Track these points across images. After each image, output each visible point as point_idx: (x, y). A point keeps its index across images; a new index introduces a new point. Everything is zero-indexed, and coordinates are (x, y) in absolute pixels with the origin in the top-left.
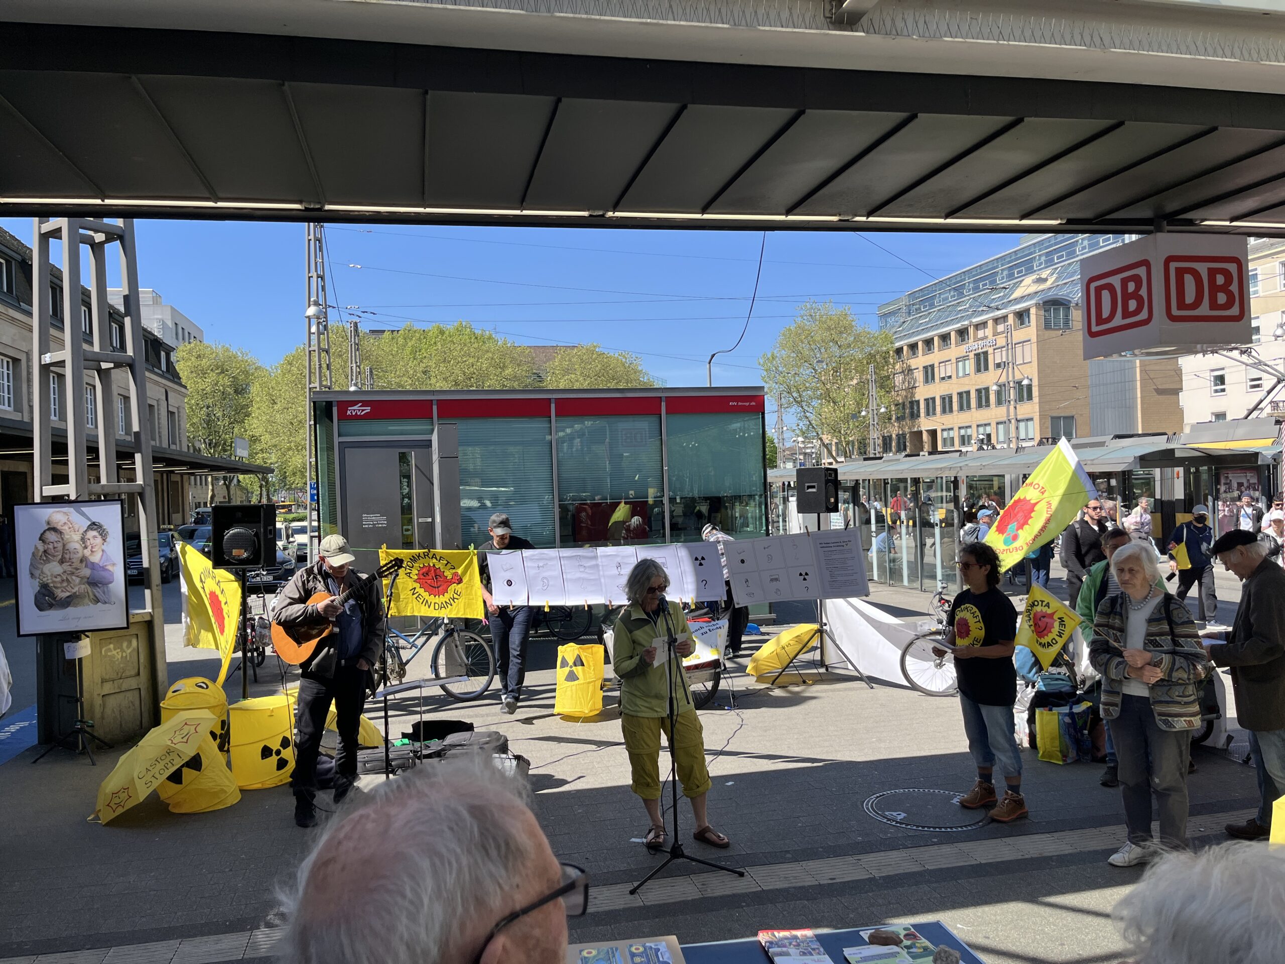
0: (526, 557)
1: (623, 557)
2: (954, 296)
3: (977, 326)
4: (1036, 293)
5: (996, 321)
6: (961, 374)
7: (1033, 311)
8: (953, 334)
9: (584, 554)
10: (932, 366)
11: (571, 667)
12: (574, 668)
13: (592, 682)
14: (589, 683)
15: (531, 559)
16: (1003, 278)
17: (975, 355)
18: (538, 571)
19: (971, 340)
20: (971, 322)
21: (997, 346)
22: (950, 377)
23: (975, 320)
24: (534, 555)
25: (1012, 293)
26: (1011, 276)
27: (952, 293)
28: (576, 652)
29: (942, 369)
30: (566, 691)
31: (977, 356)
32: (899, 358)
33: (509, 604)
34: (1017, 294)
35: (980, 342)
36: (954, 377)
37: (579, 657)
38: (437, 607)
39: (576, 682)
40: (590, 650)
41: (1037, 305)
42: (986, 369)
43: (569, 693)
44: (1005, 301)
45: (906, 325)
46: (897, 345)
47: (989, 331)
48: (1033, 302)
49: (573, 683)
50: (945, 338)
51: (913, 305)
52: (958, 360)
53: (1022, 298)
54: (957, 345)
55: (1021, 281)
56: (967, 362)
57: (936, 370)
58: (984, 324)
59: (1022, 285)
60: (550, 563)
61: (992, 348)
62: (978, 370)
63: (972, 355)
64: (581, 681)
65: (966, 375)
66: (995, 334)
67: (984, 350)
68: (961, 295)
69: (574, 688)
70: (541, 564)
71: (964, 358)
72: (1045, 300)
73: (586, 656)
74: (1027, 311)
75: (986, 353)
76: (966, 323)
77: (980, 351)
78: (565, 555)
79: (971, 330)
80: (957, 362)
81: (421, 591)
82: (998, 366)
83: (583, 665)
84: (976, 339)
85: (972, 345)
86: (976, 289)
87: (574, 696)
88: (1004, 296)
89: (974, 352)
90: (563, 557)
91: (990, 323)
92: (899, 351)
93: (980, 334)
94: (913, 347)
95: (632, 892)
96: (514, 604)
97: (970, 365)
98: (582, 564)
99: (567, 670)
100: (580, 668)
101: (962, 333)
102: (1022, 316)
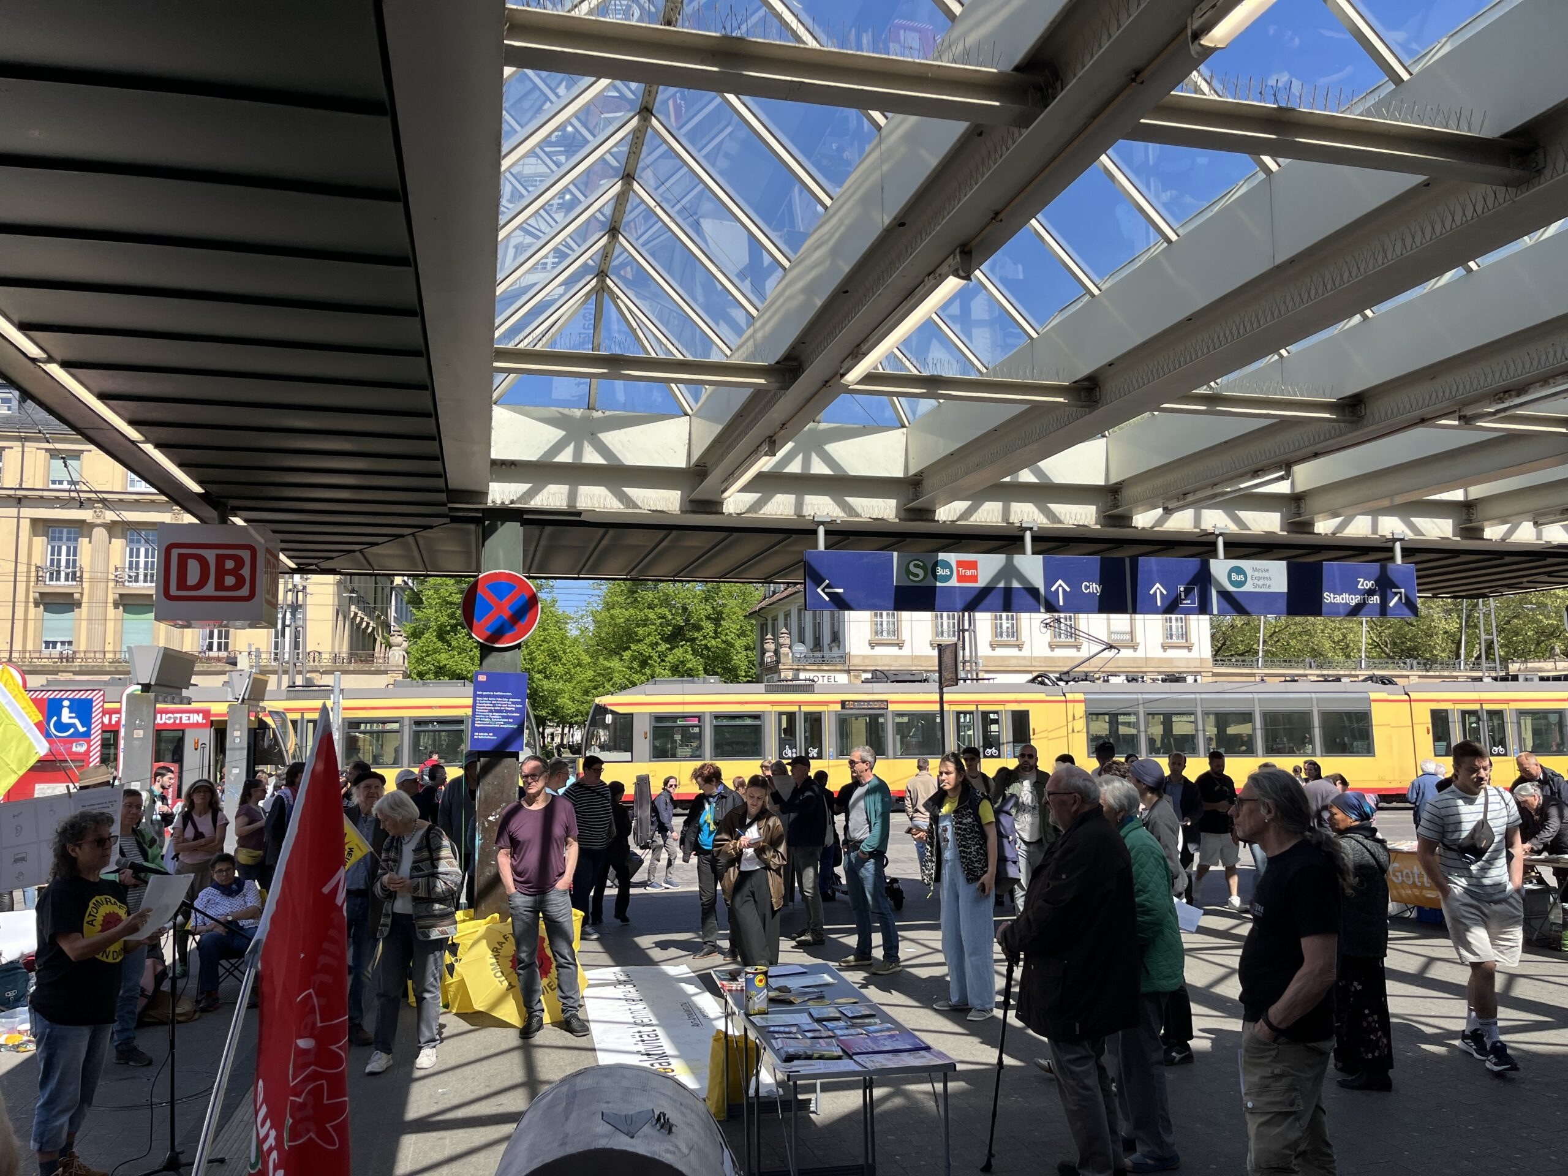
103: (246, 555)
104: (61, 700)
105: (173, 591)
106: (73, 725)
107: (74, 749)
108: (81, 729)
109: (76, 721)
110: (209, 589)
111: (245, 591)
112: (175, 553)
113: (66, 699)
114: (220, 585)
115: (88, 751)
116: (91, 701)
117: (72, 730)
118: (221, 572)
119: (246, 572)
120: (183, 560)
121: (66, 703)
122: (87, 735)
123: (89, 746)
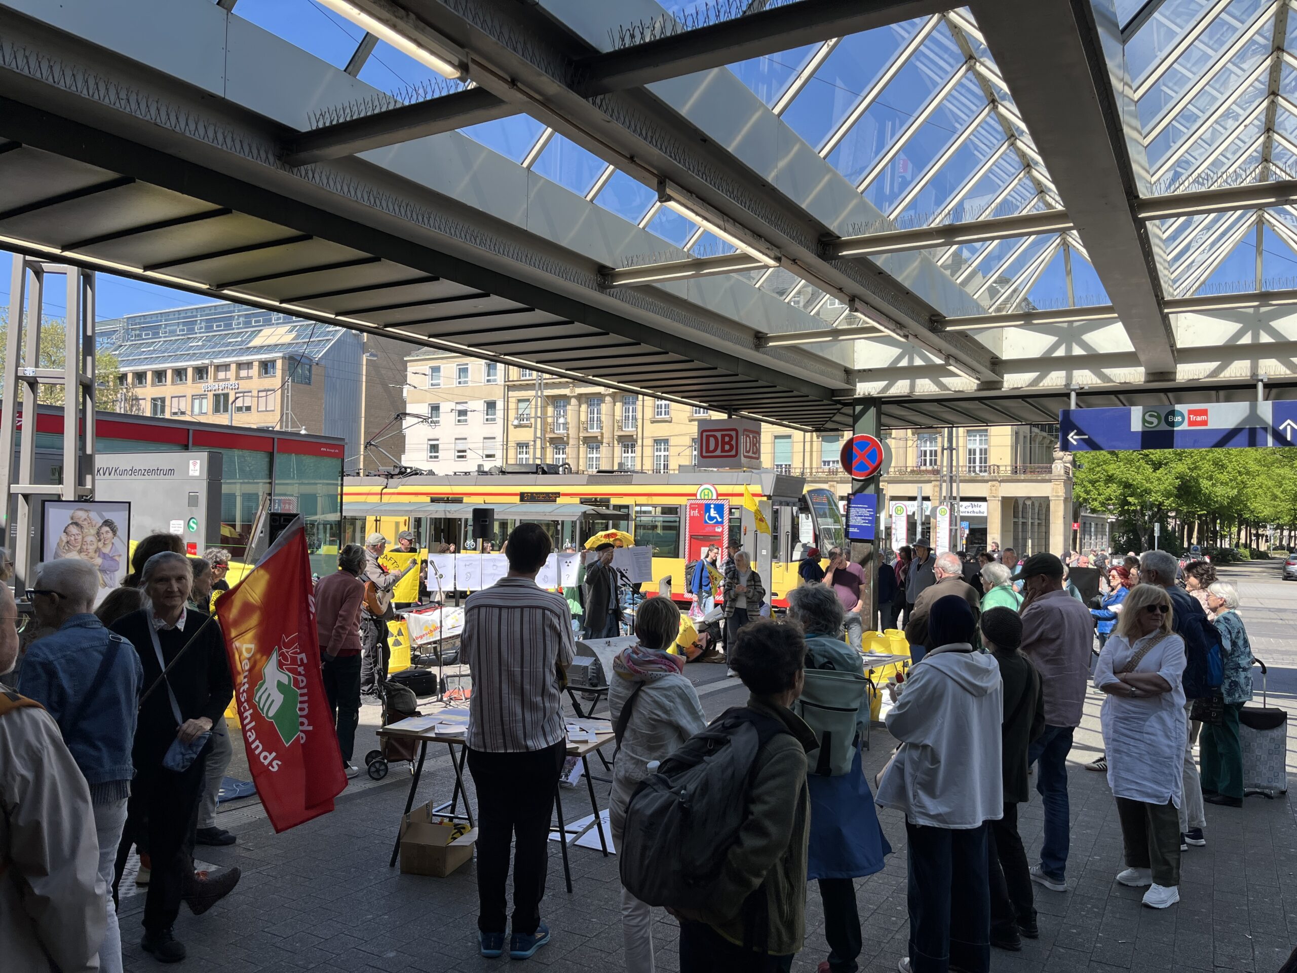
2: (183, 330)
3: (218, 368)
4: (276, 345)
5: (240, 366)
6: (196, 412)
7: (279, 364)
8: (190, 371)
10: (163, 400)
12: (397, 638)
15: (460, 560)
16: (239, 324)
17: (214, 395)
19: (211, 380)
20: (212, 362)
21: (240, 390)
22: (182, 413)
23: (215, 361)
25: (250, 341)
26: (247, 324)
27: (181, 327)
29: (174, 403)
31: (216, 396)
32: (122, 384)
34: (257, 342)
35: (221, 383)
36: (188, 413)
37: (400, 630)
39: (401, 647)
41: (283, 358)
42: (226, 410)
44: (246, 347)
45: (123, 350)
46: (123, 370)
47: (231, 374)
48: (281, 355)
49: (398, 648)
50: (180, 373)
51: (132, 329)
52: (194, 397)
53: (260, 349)
54: (194, 382)
55: (259, 331)
56: (205, 401)
57: (167, 403)
58: (226, 367)
59: (260, 335)
61: (234, 392)
62: (217, 409)
63: (210, 395)
64: (403, 646)
65: (201, 413)
66: (238, 377)
67: (225, 391)
68: (191, 331)
69: (400, 651)
71: (202, 397)
72: (289, 355)
74: (273, 362)
75: (226, 395)
76: (207, 362)
77: (220, 392)
79: (211, 370)
80: (193, 400)
82: (239, 409)
83: (403, 634)
84: (216, 380)
85: (210, 385)
86: (209, 328)
87: (400, 656)
88: (242, 341)
89: (213, 392)
91: (233, 367)
92: (122, 378)
93: (221, 375)
94: (140, 377)
97: (208, 403)
99: (392, 640)
100: (401, 638)
101: (201, 372)
102: (266, 366)
103: (733, 433)
105: (704, 454)
107: (716, 530)
108: (720, 520)
109: (717, 516)
110: (718, 453)
111: (733, 453)
112: (705, 434)
114: (723, 450)
115: (722, 531)
117: (716, 520)
118: (724, 443)
119: (734, 443)
120: (708, 437)
121: (712, 506)
122: (722, 523)
123: (723, 528)
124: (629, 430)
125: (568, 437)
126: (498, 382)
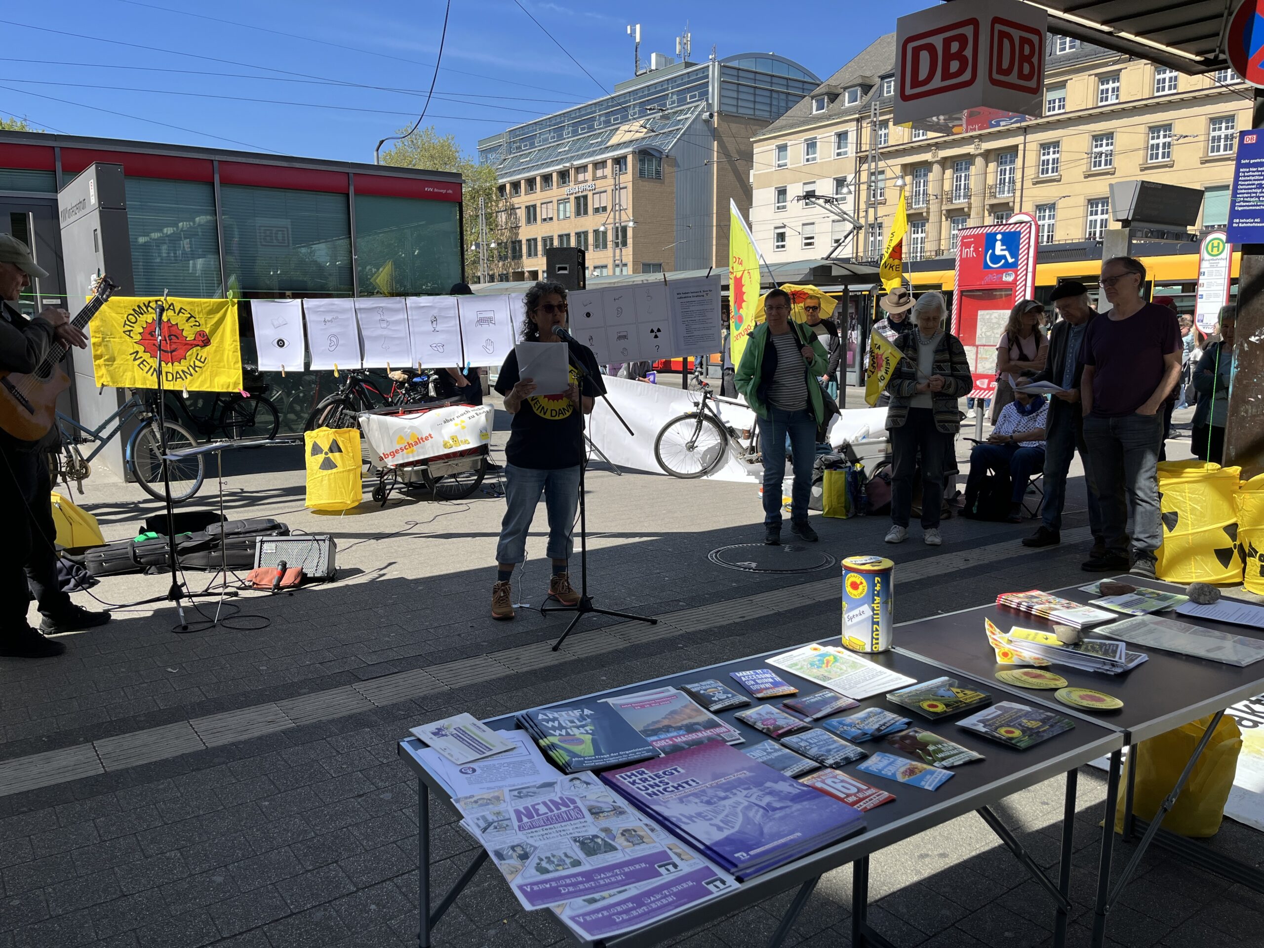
0: (308, 308)
1: (441, 309)
2: (554, 137)
3: (578, 170)
4: (631, 141)
5: (597, 165)
6: (561, 217)
7: (630, 159)
8: (555, 175)
9: (389, 305)
10: (534, 206)
11: (326, 453)
12: (330, 455)
13: (352, 470)
14: (349, 471)
15: (315, 311)
16: (600, 124)
17: (576, 198)
18: (325, 327)
19: (572, 184)
20: (572, 164)
21: (597, 190)
22: (551, 219)
23: (577, 163)
24: (320, 306)
25: (609, 140)
26: (607, 123)
27: (552, 134)
28: (332, 437)
29: (544, 210)
30: (322, 481)
31: (577, 199)
32: (502, 196)
33: (280, 369)
34: (614, 140)
35: (580, 185)
36: (555, 218)
37: (335, 442)
38: (170, 377)
39: (334, 470)
40: (347, 435)
41: (634, 153)
42: (586, 213)
43: (325, 482)
44: (603, 147)
45: (506, 163)
46: (501, 181)
47: (589, 175)
48: (630, 149)
49: (330, 471)
50: (547, 178)
51: (514, 142)
52: (559, 202)
53: (618, 146)
54: (558, 187)
55: (617, 129)
56: (568, 205)
57: (538, 210)
58: (583, 168)
59: (618, 132)
60: (341, 316)
61: (592, 192)
62: (578, 213)
63: (572, 198)
64: (340, 469)
65: (566, 218)
66: (595, 178)
67: (584, 193)
68: (561, 137)
69: (332, 476)
70: (328, 318)
71: (565, 201)
72: (640, 148)
73: (343, 442)
74: (625, 157)
75: (585, 197)
76: (568, 165)
77: (580, 194)
78: (362, 306)
79: (572, 173)
80: (559, 204)
81: (146, 356)
82: (597, 210)
83: (340, 451)
84: (577, 182)
85: (572, 188)
86: (575, 132)
87: (333, 485)
88: (602, 142)
89: (574, 195)
90: (360, 309)
91: (590, 167)
92: (502, 188)
93: (581, 177)
94: (516, 185)
95: (555, 649)
96: (287, 369)
97: (571, 207)
98: (385, 318)
99: (321, 458)
100: (337, 454)
101: (564, 175)
102: (619, 161)
104: (996, 234)
105: (908, 90)
106: (1004, 257)
107: (1004, 279)
108: (1010, 260)
109: (1006, 253)
110: (937, 82)
111: (967, 76)
113: (999, 233)
114: (946, 75)
115: (1015, 280)
116: (1019, 233)
117: (1003, 261)
118: (948, 57)
119: (968, 53)
121: (999, 237)
122: (1014, 266)
123: (1017, 276)
124: (1005, 196)
125: (928, 213)
126: (849, 155)
